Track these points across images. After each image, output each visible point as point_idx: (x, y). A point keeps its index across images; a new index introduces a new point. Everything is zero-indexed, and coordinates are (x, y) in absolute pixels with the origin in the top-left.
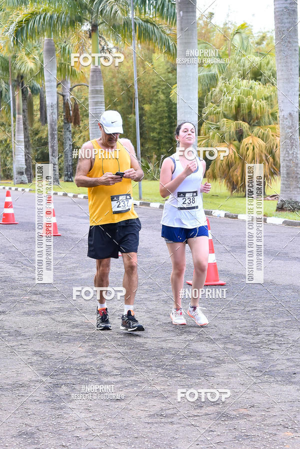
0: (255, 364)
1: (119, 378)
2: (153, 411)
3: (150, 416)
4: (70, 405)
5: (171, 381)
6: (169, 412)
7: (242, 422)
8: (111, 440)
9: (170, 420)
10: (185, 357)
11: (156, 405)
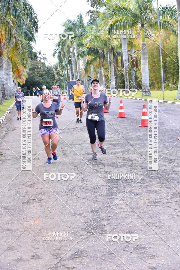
1: (139, 184)
2: (152, 200)
3: (150, 202)
4: (116, 197)
5: (162, 185)
6: (159, 200)
8: (131, 214)
9: (158, 204)
11: (153, 197)
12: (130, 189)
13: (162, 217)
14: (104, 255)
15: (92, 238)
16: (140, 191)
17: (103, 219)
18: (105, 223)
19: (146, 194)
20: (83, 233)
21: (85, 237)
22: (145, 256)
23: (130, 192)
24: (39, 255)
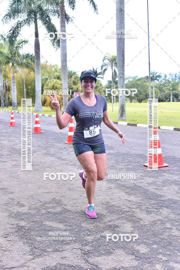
0: (45, 152)
1: (6, 157)
3: (12, 166)
7: (37, 166)
11: (14, 163)
16: (6, 160)
19: (10, 162)
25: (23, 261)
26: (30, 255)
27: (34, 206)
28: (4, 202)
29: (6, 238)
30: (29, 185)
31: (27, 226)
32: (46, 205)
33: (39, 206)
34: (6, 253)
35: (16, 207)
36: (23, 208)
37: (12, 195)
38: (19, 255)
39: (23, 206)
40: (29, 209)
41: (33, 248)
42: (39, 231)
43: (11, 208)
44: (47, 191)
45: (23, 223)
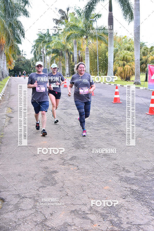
1: (97, 125)
2: (106, 133)
3: (106, 134)
5: (110, 126)
6: (110, 133)
9: (110, 135)
10: (113, 120)
11: (107, 131)
12: (93, 127)
13: (114, 141)
14: (88, 158)
15: (78, 150)
16: (98, 129)
17: (82, 142)
18: (84, 143)
19: (102, 130)
20: (73, 148)
21: (75, 150)
22: (110, 159)
23: (93, 129)
24: (52, 158)
25: (147, 221)
26: (151, 215)
27: (139, 172)
28: (111, 167)
29: (125, 199)
30: (128, 153)
31: (139, 190)
32: (150, 173)
33: (143, 173)
34: (129, 212)
35: (123, 172)
36: (130, 174)
37: (115, 161)
38: (141, 214)
39: (130, 172)
40: (136, 176)
41: (151, 210)
42: (151, 195)
43: (120, 173)
44: (146, 159)
45: (135, 187)
